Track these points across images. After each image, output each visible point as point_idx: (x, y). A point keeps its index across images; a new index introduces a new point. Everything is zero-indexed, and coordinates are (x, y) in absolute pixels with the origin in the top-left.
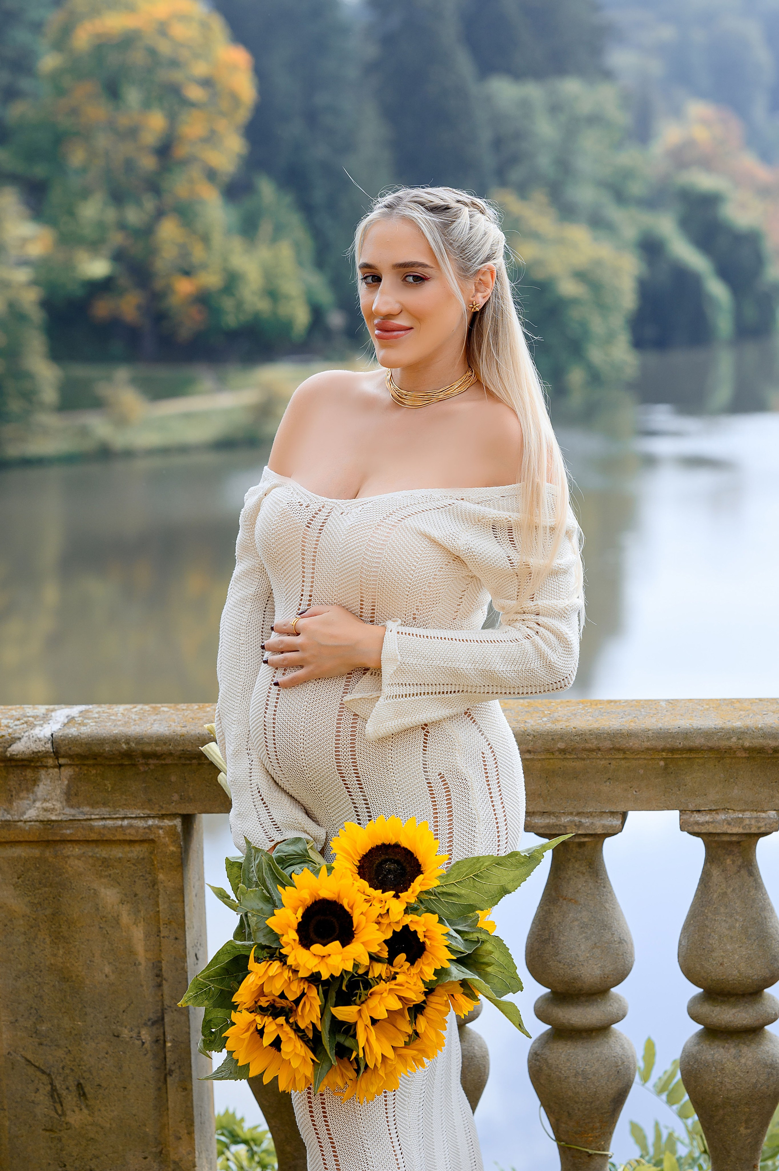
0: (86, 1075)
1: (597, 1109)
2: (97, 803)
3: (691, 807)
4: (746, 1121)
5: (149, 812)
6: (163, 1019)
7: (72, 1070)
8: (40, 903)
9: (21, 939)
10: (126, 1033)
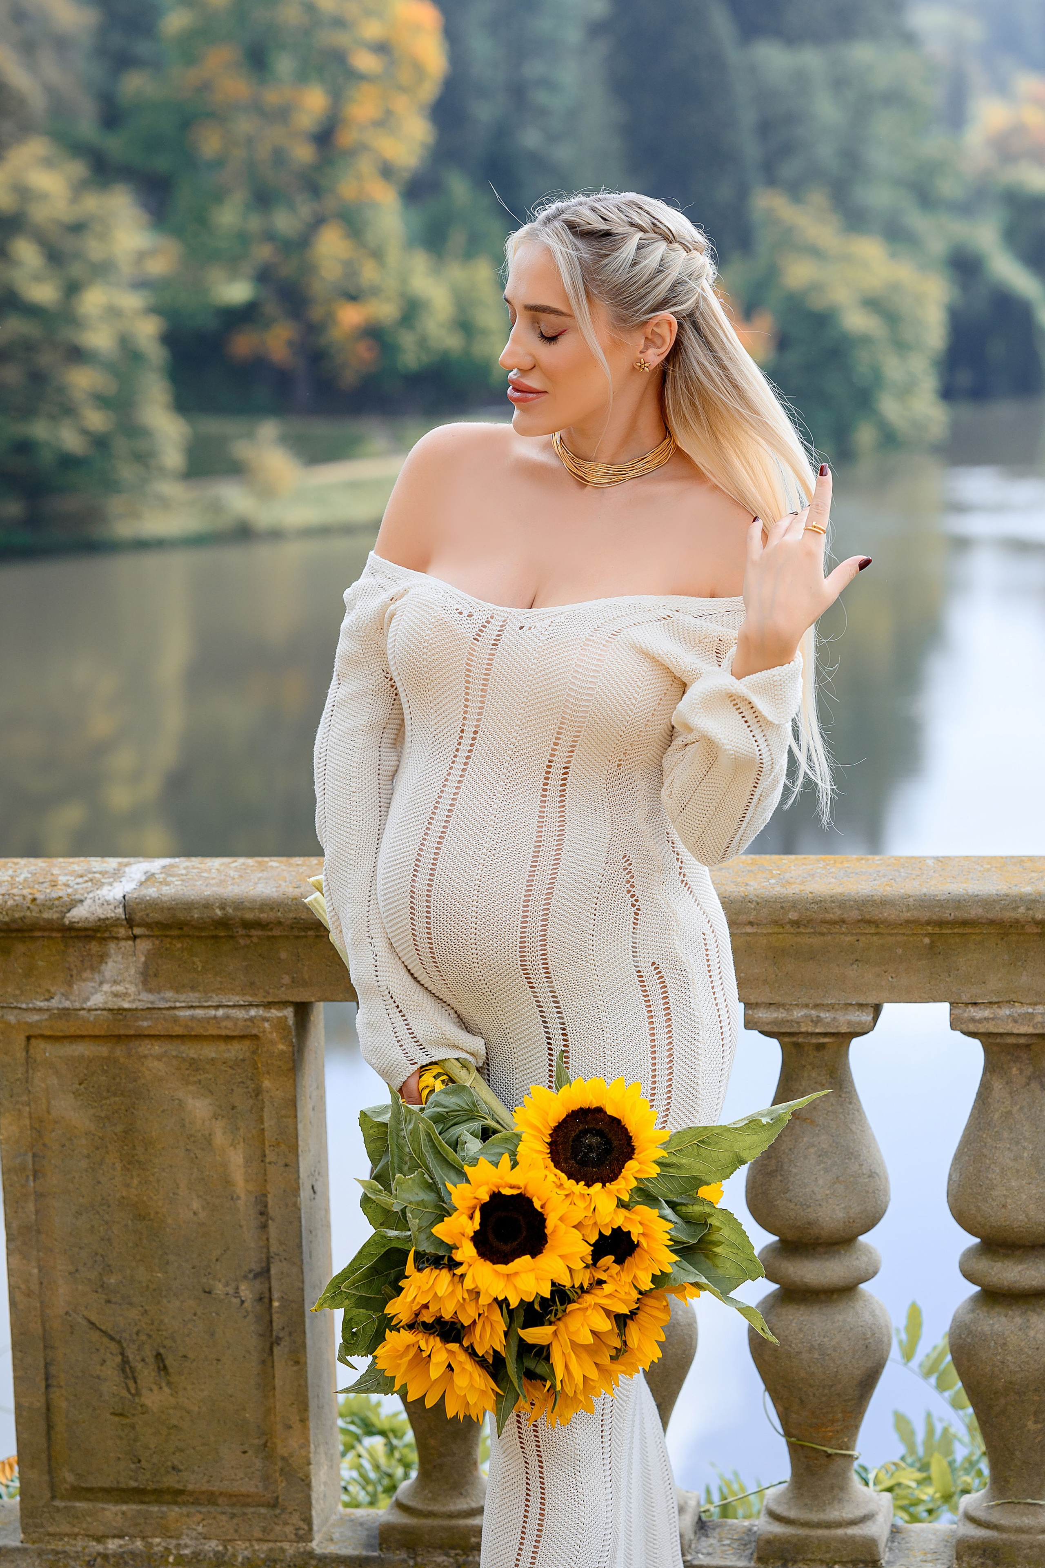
0: (168, 1343)
1: (838, 1394)
2: (184, 986)
3: (965, 999)
4: (1036, 1414)
5: (251, 999)
6: (268, 1270)
7: (149, 1336)
8: (107, 1117)
9: (84, 1164)
10: (219, 1289)
